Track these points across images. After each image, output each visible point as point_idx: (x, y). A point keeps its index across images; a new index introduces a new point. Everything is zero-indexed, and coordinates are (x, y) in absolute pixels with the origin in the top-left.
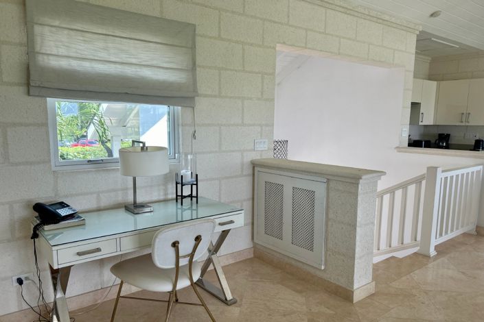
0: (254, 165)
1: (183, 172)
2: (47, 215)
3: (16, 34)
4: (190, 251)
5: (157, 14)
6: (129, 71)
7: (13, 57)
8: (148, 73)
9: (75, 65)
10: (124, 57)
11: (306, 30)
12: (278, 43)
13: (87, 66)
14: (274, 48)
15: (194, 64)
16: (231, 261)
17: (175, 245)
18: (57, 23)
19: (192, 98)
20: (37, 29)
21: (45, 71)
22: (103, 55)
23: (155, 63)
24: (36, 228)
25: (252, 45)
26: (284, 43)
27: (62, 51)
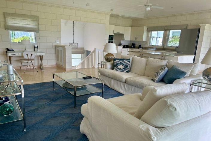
0: (56, 46)
1: (35, 45)
2: (8, 50)
3: (3, 19)
4: (30, 56)
5: (30, 14)
6: (24, 26)
7: (2, 24)
8: (28, 26)
9: (13, 25)
10: (23, 23)
11: (69, 16)
12: (61, 19)
13: (15, 25)
14: (60, 20)
15: (38, 24)
16: (50, 66)
17: (27, 54)
18: (10, 17)
19: (38, 31)
20: (6, 19)
21: (8, 26)
22: (19, 23)
23: (29, 24)
24: (6, 52)
25: (53, 20)
26: (63, 19)
27: (11, 22)
